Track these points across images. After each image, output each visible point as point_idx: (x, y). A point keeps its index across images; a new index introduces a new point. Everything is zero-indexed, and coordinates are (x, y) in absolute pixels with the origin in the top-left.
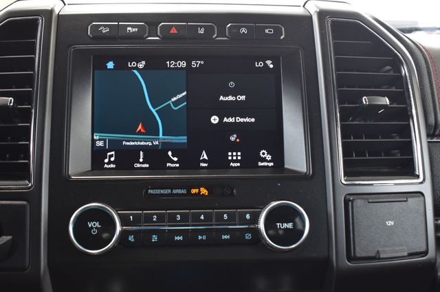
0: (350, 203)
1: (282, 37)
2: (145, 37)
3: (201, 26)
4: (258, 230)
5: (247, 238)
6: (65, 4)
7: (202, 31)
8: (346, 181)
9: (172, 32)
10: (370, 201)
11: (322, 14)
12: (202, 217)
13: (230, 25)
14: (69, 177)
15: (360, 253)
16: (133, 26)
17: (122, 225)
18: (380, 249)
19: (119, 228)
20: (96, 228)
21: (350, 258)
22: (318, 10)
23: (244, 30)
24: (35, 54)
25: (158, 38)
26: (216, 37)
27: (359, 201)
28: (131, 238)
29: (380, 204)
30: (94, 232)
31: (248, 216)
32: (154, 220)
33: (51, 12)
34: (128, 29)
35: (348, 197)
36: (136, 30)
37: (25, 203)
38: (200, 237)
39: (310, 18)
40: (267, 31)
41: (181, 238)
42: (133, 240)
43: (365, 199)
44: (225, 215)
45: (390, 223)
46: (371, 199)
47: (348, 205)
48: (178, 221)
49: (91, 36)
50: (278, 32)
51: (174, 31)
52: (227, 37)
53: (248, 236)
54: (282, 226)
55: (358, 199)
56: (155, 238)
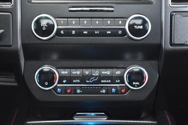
0: (173, 16)
5: (119, 33)
8: (172, 4)
10: (184, 15)
12: (97, 22)
14: (31, 1)
15: (176, 42)
17: (58, 26)
18: (187, 40)
20: (45, 27)
21: (171, 44)
27: (178, 15)
28: (62, 32)
31: (120, 22)
32: (74, 23)
35: (172, 13)
38: (96, 32)
41: (86, 32)
42: (63, 33)
43: (181, 14)
44: (109, 22)
46: (185, 14)
48: (85, 24)
54: (137, 27)
55: (177, 14)
56: (74, 32)
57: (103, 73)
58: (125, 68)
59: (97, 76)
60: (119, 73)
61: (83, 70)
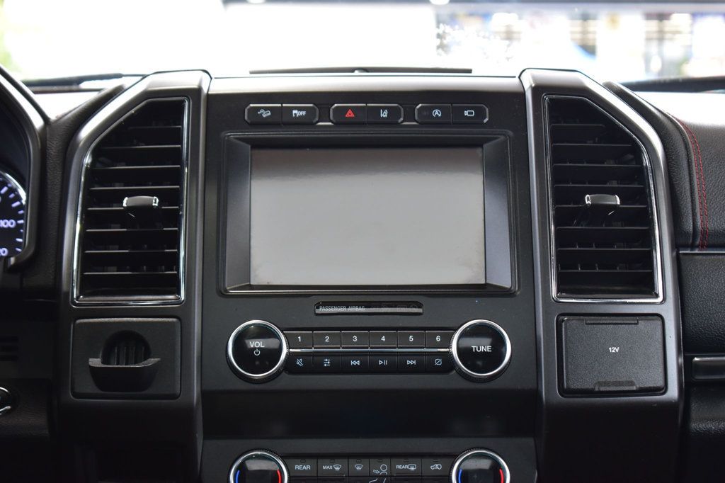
0: (563, 324)
1: (486, 121)
2: (314, 121)
3: (384, 108)
4: (449, 355)
5: (436, 364)
6: (211, 78)
7: (384, 114)
8: (559, 297)
9: (347, 115)
10: (589, 322)
11: (539, 90)
12: (383, 339)
13: (420, 105)
14: (226, 291)
16: (299, 109)
17: (289, 347)
19: (285, 351)
20: (259, 349)
21: (563, 391)
22: (533, 85)
23: (437, 113)
24: (181, 143)
25: (330, 124)
26: (402, 122)
27: (574, 322)
28: (299, 362)
29: (601, 326)
30: (257, 353)
31: (438, 339)
32: (327, 341)
33: (198, 91)
34: (295, 112)
35: (561, 318)
36: (304, 113)
37: (174, 320)
38: (381, 362)
39: (523, 94)
40: (466, 113)
41: (358, 363)
42: (301, 364)
43: (582, 320)
44: (411, 337)
45: (614, 350)
46: (590, 320)
47: (561, 326)
48: (355, 343)
49: (249, 121)
50: (480, 113)
51: (350, 114)
52: (416, 121)
53: (438, 362)
54: (479, 349)
55: (573, 320)
56: (327, 362)
57: (399, 467)
58: (455, 457)
59: (384, 476)
60: (439, 467)
61: (350, 460)
